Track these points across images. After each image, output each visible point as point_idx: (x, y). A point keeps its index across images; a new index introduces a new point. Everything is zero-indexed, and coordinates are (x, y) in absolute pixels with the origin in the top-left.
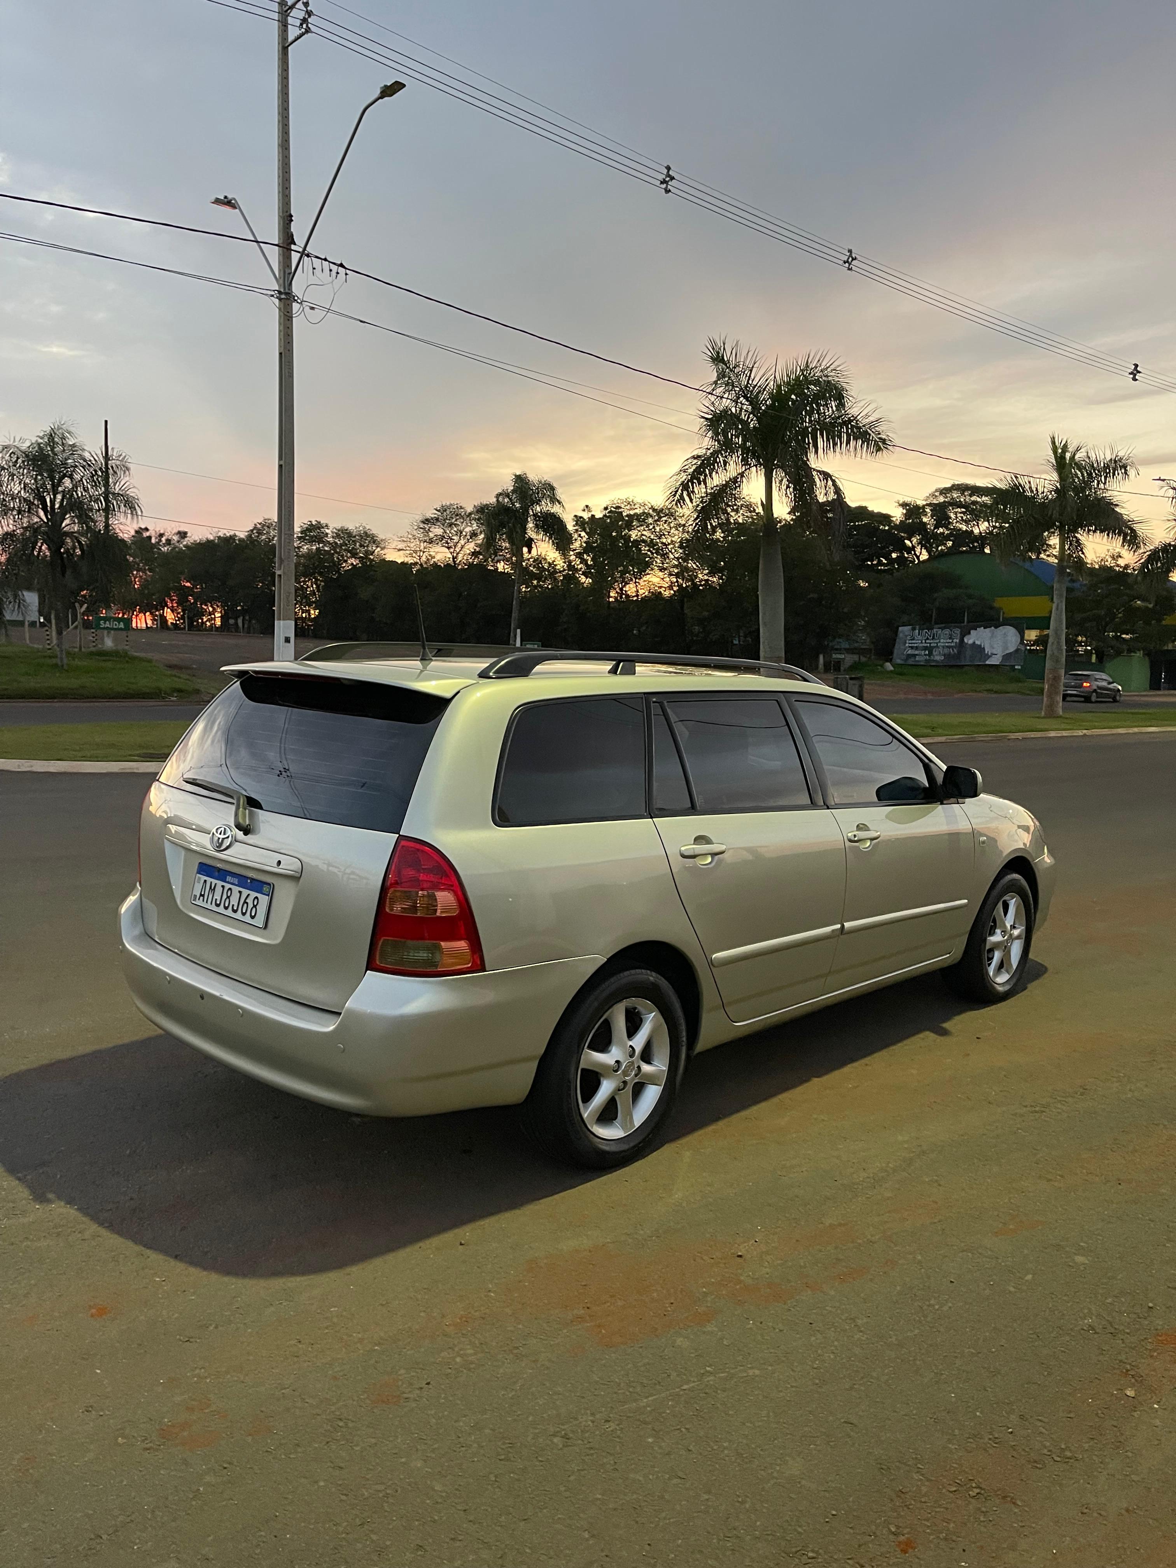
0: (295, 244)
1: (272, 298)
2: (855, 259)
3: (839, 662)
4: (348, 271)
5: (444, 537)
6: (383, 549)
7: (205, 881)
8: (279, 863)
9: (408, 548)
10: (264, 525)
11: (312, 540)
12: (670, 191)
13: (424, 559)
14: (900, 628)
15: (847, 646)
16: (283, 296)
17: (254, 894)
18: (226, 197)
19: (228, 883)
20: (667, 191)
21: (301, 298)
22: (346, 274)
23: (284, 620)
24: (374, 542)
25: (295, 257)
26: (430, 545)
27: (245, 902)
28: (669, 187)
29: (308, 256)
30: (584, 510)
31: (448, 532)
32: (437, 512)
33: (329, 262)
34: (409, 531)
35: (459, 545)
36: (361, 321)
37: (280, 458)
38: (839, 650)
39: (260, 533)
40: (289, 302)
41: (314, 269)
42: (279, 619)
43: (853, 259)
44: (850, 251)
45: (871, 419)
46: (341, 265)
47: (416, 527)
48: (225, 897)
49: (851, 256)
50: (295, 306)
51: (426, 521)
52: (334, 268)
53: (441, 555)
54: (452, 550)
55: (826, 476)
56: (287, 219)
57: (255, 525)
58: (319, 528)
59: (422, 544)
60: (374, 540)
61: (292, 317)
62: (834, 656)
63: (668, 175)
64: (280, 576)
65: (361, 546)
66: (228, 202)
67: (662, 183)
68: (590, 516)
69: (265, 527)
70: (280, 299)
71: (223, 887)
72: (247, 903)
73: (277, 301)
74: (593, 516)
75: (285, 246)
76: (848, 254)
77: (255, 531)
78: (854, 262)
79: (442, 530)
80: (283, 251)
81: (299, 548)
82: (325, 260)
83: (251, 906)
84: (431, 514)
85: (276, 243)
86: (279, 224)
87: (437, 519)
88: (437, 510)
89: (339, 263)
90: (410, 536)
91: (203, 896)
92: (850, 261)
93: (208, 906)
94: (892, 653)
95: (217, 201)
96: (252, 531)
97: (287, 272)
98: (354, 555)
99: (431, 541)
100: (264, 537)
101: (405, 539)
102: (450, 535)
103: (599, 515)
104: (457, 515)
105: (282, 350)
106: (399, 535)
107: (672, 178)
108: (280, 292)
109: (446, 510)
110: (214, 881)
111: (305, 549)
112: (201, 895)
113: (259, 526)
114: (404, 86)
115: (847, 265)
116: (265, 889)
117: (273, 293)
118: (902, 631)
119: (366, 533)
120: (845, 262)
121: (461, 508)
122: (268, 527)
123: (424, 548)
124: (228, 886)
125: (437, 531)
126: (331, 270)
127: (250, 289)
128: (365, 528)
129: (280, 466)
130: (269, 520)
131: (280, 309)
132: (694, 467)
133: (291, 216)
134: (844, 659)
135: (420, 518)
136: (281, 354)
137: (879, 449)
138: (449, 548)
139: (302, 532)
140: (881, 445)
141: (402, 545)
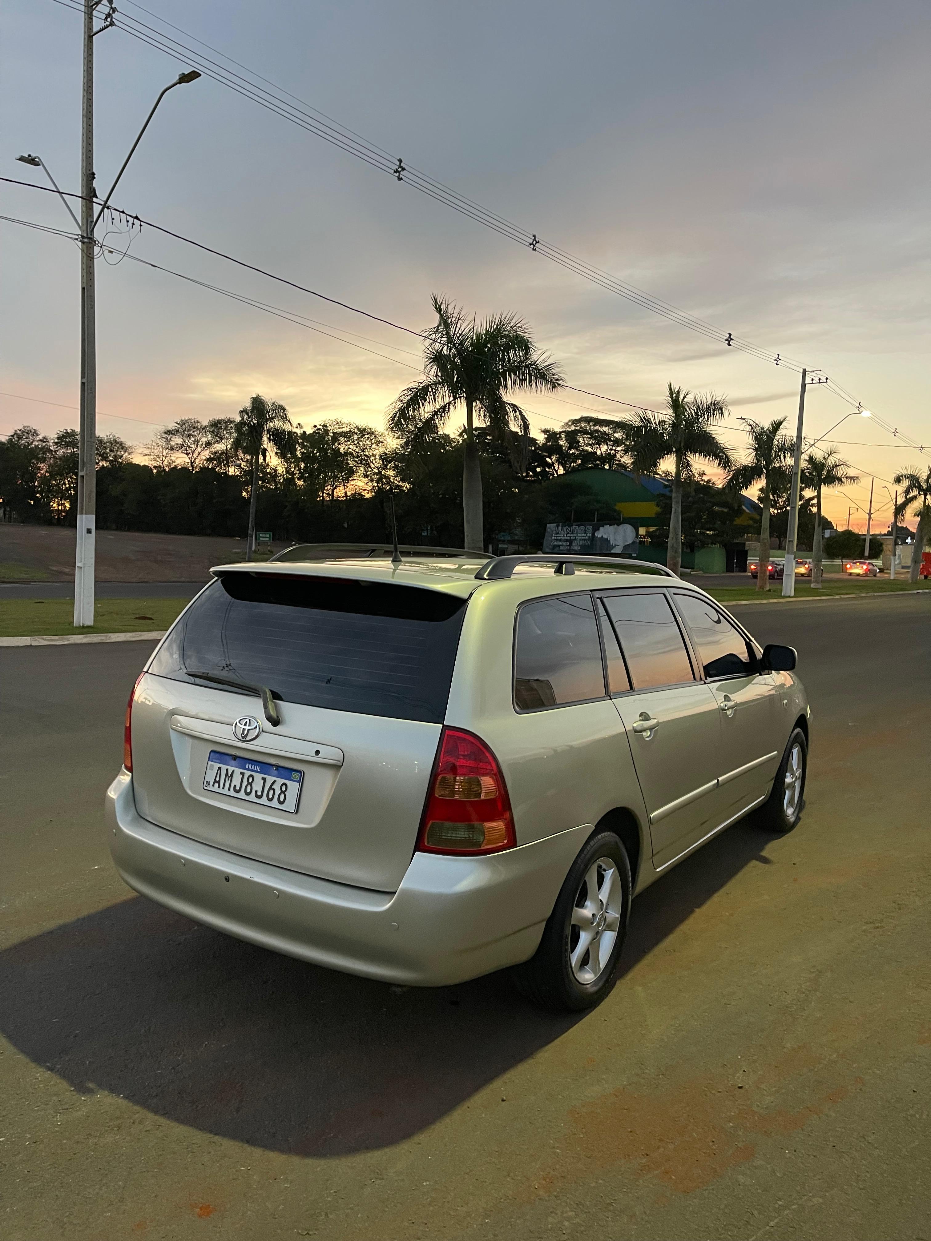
0: (97, 197)
1: (76, 241)
2: (538, 242)
3: (504, 551)
4: (142, 223)
5: (183, 445)
6: (129, 454)
7: (220, 768)
8: (317, 752)
9: (152, 454)
10: (24, 432)
11: (67, 445)
12: (402, 179)
13: (166, 463)
14: (548, 525)
15: (509, 539)
16: (86, 240)
17: (280, 781)
18: (29, 156)
19: (248, 769)
20: (400, 179)
21: (101, 242)
22: (141, 225)
23: (85, 514)
24: (122, 448)
25: (97, 209)
26: (172, 452)
27: (271, 788)
28: (401, 176)
29: (108, 208)
30: (297, 427)
31: (187, 441)
32: (177, 425)
33: (127, 214)
34: (153, 439)
35: (196, 452)
36: (152, 265)
37: (83, 376)
38: (503, 542)
39: (20, 438)
40: (90, 245)
41: (113, 219)
42: (82, 513)
43: (537, 242)
44: (534, 236)
45: (547, 363)
46: (137, 218)
47: (159, 437)
48: (245, 783)
49: (535, 239)
50: (96, 249)
51: (168, 432)
52: (131, 220)
53: (181, 460)
54: (190, 456)
55: (515, 407)
56: (89, 177)
57: (16, 431)
58: (73, 435)
59: (164, 451)
60: (122, 446)
61: (93, 258)
62: (500, 546)
63: (400, 166)
64: (83, 477)
65: (111, 451)
66: (31, 159)
67: (395, 172)
68: (302, 432)
69: (25, 433)
70: (83, 243)
71: (243, 774)
72: (274, 790)
73: (80, 244)
74: (304, 432)
75: (87, 198)
76: (533, 238)
77: (15, 436)
78: (537, 244)
79: (182, 440)
80: (86, 203)
81: (55, 451)
82: (123, 212)
83: (278, 792)
84: (172, 426)
85: (80, 195)
86: (83, 180)
87: (177, 431)
88: (178, 424)
89: (135, 216)
90: (154, 444)
91: (219, 782)
92: (534, 243)
93: (226, 791)
94: (542, 544)
95: (21, 159)
96: (12, 436)
97: (89, 220)
98: (105, 458)
99: (172, 449)
100: (23, 442)
101: (150, 447)
102: (189, 444)
103: (309, 431)
104: (194, 428)
105: (85, 285)
106: (145, 443)
107: (404, 169)
108: (83, 237)
109: (185, 424)
110: (231, 769)
111: (61, 452)
112: (215, 781)
113: (18, 432)
114: (200, 75)
115: (532, 246)
116: (296, 776)
117: (77, 237)
118: (550, 528)
119: (115, 441)
120: (530, 244)
121: (198, 422)
122: (27, 433)
123: (166, 454)
124: (248, 773)
125: (177, 440)
126: (128, 221)
127: (57, 232)
128: (114, 436)
129: (83, 384)
130: (28, 427)
131: (83, 251)
132: (409, 397)
133: (94, 174)
134: (507, 548)
135: (163, 429)
136: (83, 289)
137: (554, 387)
138: (188, 454)
139: (58, 438)
140: (555, 384)
141: (147, 451)
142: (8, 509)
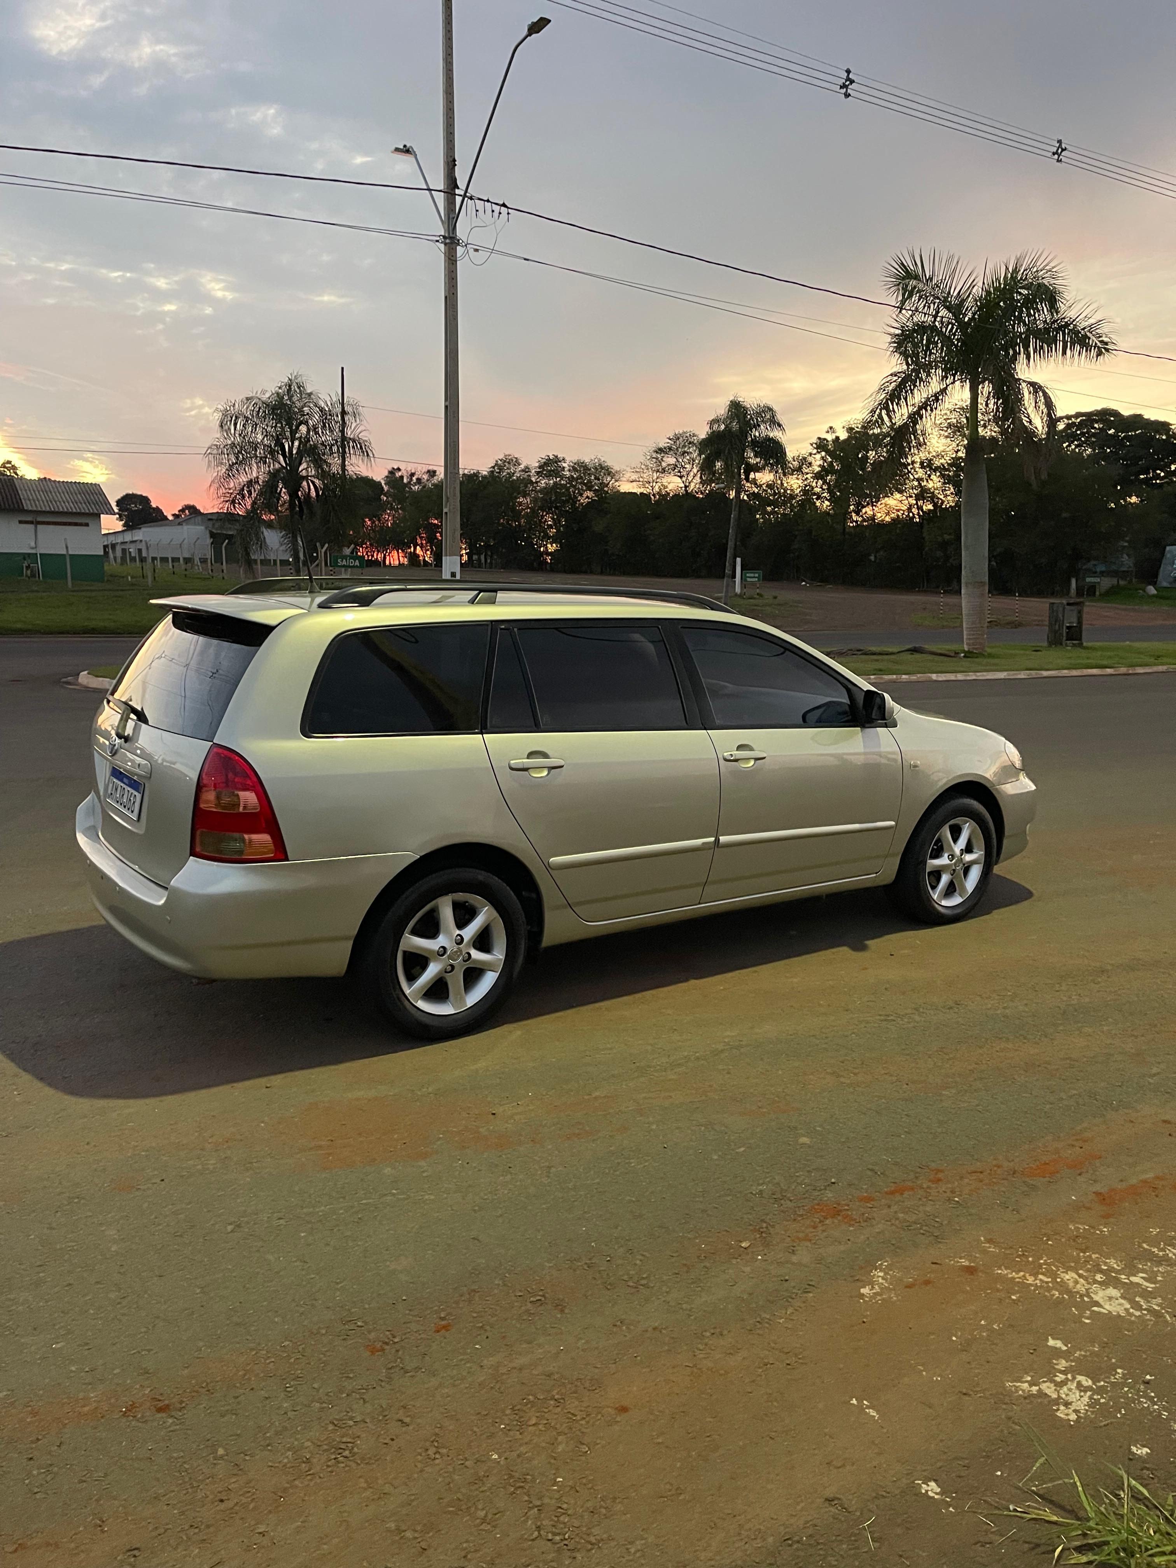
0: (458, 188)
1: (437, 243)
2: (1065, 149)
3: (1095, 586)
4: (510, 210)
5: (676, 466)
6: (616, 481)
7: (113, 782)
9: (641, 479)
10: (505, 461)
11: (549, 475)
12: (849, 95)
13: (657, 489)
14: (1168, 548)
15: (1104, 569)
16: (448, 241)
17: (133, 794)
18: (405, 146)
19: (123, 783)
20: (847, 95)
21: (465, 240)
22: (508, 214)
23: (450, 555)
24: (609, 474)
25: (458, 200)
26: (663, 475)
28: (849, 91)
29: (471, 198)
30: (828, 432)
31: (681, 460)
32: (670, 441)
33: (491, 203)
34: (642, 461)
35: (692, 474)
36: (525, 259)
37: (446, 400)
38: (1094, 573)
39: (501, 469)
40: (454, 246)
41: (477, 211)
42: (446, 555)
43: (1063, 150)
44: (1060, 142)
45: (1092, 321)
46: (504, 205)
47: (649, 457)
48: (122, 795)
49: (1060, 146)
50: (460, 250)
51: (660, 450)
52: (497, 208)
53: (673, 484)
54: (684, 479)
55: (1036, 387)
56: (451, 164)
57: (497, 461)
58: (556, 462)
59: (655, 474)
60: (609, 472)
61: (456, 261)
62: (1088, 580)
63: (848, 79)
64: (446, 513)
65: (596, 478)
66: (407, 150)
67: (841, 87)
68: (834, 437)
69: (506, 464)
70: (446, 244)
71: (121, 787)
72: (131, 801)
73: (442, 246)
74: (837, 438)
75: (449, 191)
76: (1058, 145)
77: (496, 468)
78: (1064, 153)
79: (675, 460)
80: (448, 197)
81: (537, 482)
82: (488, 201)
83: (133, 803)
84: (663, 443)
85: (442, 188)
86: (444, 169)
87: (670, 449)
88: (670, 439)
89: (501, 203)
90: (643, 467)
91: (112, 794)
92: (1059, 151)
94: (1156, 576)
95: (397, 150)
96: (493, 467)
97: (451, 216)
98: (590, 488)
99: (664, 471)
100: (505, 474)
101: (638, 470)
102: (683, 464)
103: (843, 435)
104: (690, 443)
105: (447, 295)
106: (633, 466)
107: (852, 82)
108: (444, 237)
109: (679, 438)
110: (117, 782)
111: (543, 483)
113: (499, 462)
114: (549, 21)
115: (1056, 156)
117: (438, 238)
118: (1170, 551)
119: (600, 465)
120: (1054, 154)
121: (694, 435)
122: (509, 463)
123: (657, 478)
125: (670, 460)
126: (493, 211)
127: (417, 236)
128: (599, 460)
129: (446, 407)
130: (509, 455)
131: (445, 254)
132: (893, 385)
133: (454, 160)
134: (1099, 583)
135: (653, 447)
136: (446, 297)
137: (1099, 354)
138: (681, 477)
139: (540, 467)
140: (1103, 349)
141: (634, 476)
142: (489, 553)
